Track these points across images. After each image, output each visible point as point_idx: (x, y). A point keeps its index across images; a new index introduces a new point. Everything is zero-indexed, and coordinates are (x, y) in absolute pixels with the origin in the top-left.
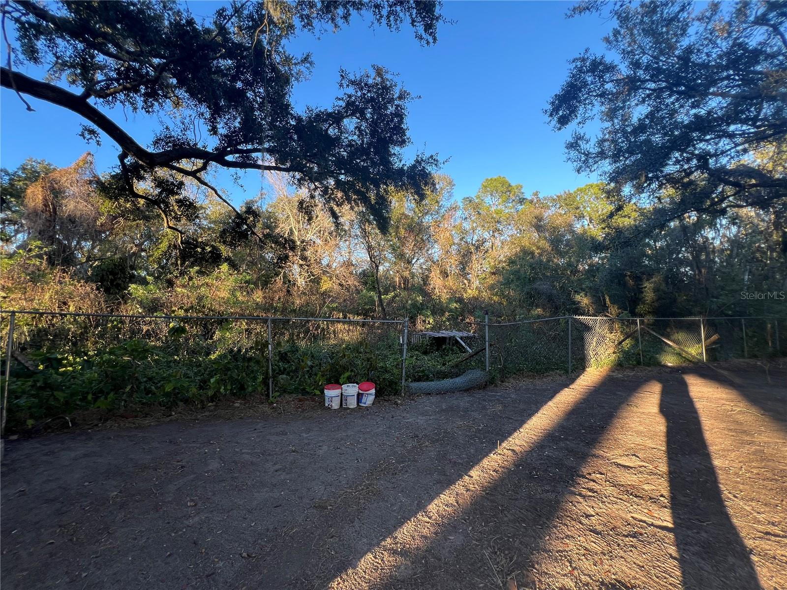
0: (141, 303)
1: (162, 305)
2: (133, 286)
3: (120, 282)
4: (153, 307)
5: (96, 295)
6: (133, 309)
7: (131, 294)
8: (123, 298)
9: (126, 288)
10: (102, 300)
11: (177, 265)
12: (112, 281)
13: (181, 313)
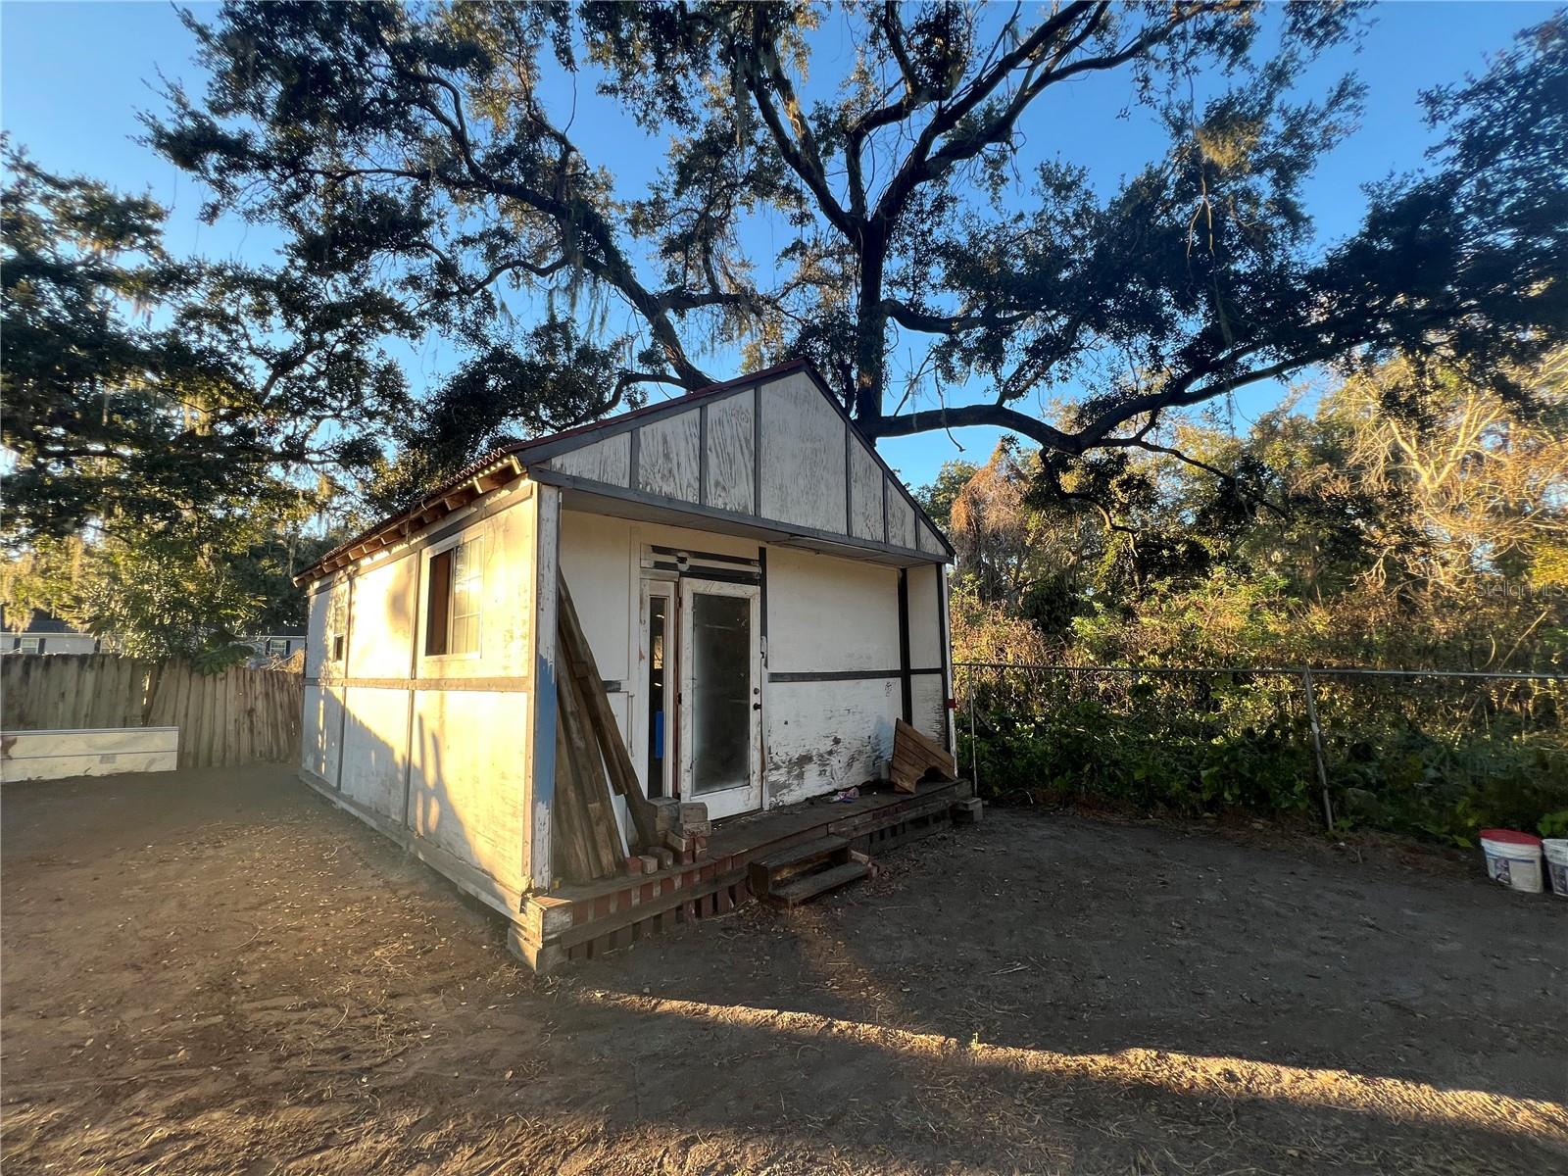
0: (1090, 645)
1: (1124, 647)
2: (1077, 619)
3: (1059, 613)
4: (1110, 650)
5: (1033, 637)
6: (1080, 657)
7: (1076, 633)
8: (1066, 638)
9: (1068, 623)
10: (1041, 643)
11: (1133, 584)
12: (1049, 613)
13: (1155, 660)
